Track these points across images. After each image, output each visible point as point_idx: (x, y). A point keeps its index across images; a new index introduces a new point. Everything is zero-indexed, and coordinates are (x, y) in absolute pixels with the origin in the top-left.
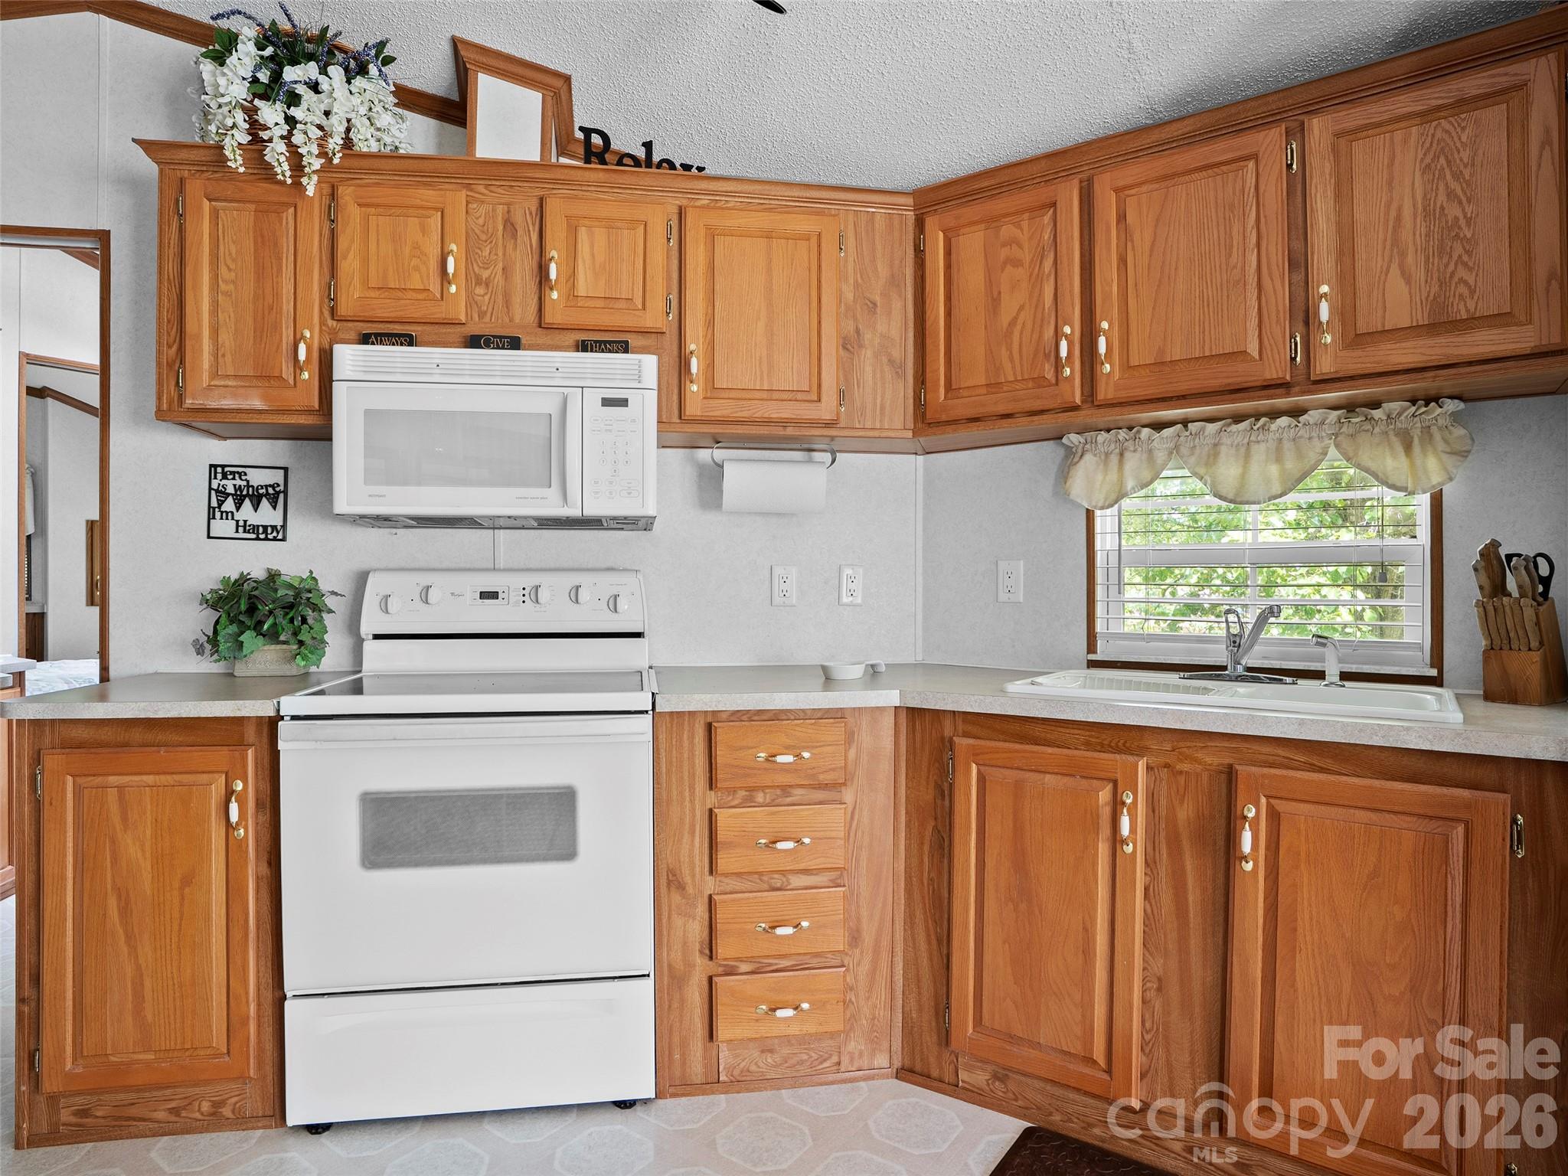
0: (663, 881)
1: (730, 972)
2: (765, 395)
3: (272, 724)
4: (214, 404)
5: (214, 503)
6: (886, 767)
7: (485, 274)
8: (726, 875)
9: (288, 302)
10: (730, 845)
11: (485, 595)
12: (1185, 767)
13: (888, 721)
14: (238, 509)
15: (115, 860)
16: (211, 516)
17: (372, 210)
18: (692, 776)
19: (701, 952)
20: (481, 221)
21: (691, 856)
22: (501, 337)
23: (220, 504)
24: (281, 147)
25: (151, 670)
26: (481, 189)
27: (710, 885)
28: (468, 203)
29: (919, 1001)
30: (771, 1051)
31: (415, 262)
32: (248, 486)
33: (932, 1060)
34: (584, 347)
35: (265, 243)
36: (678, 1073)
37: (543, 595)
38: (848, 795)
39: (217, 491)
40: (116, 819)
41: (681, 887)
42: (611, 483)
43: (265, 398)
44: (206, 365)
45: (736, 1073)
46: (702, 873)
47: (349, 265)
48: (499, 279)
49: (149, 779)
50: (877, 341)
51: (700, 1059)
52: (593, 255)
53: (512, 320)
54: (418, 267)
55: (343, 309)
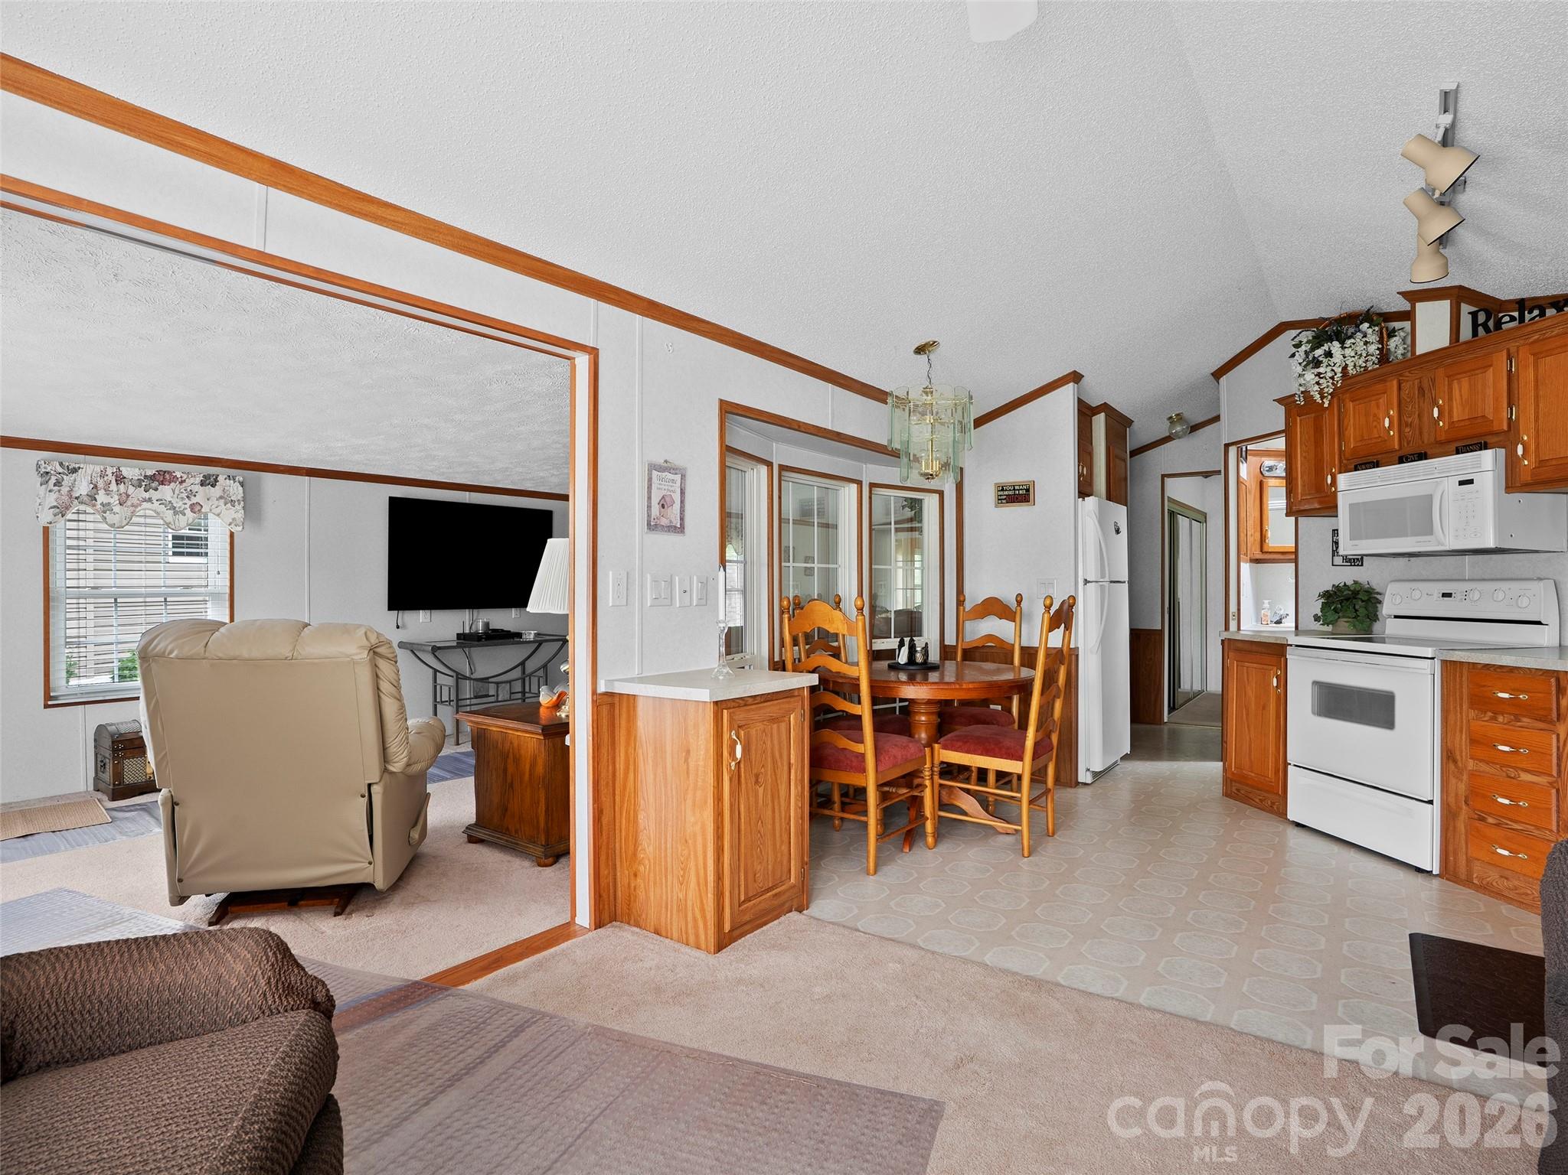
0: (1445, 754)
1: (1481, 819)
3: (1285, 648)
4: (1302, 508)
5: (1335, 549)
7: (1410, 420)
8: (1476, 759)
9: (1327, 456)
10: (1477, 742)
11: (1444, 595)
15: (1245, 693)
16: (1333, 556)
17: (1358, 402)
20: (1407, 392)
21: (1461, 745)
22: (1413, 455)
26: (1407, 374)
27: (1469, 763)
28: (1399, 384)
30: (1506, 878)
31: (1375, 423)
34: (1458, 452)
35: (1318, 430)
36: (1452, 869)
37: (1476, 596)
38: (1561, 729)
39: (1335, 543)
41: (1455, 762)
42: (1465, 530)
43: (1320, 503)
44: (1300, 491)
45: (1483, 882)
46: (1465, 756)
47: (1349, 432)
48: (1416, 421)
49: (1255, 665)
51: (1464, 865)
52: (1461, 396)
53: (1423, 442)
54: (1376, 427)
55: (1347, 455)
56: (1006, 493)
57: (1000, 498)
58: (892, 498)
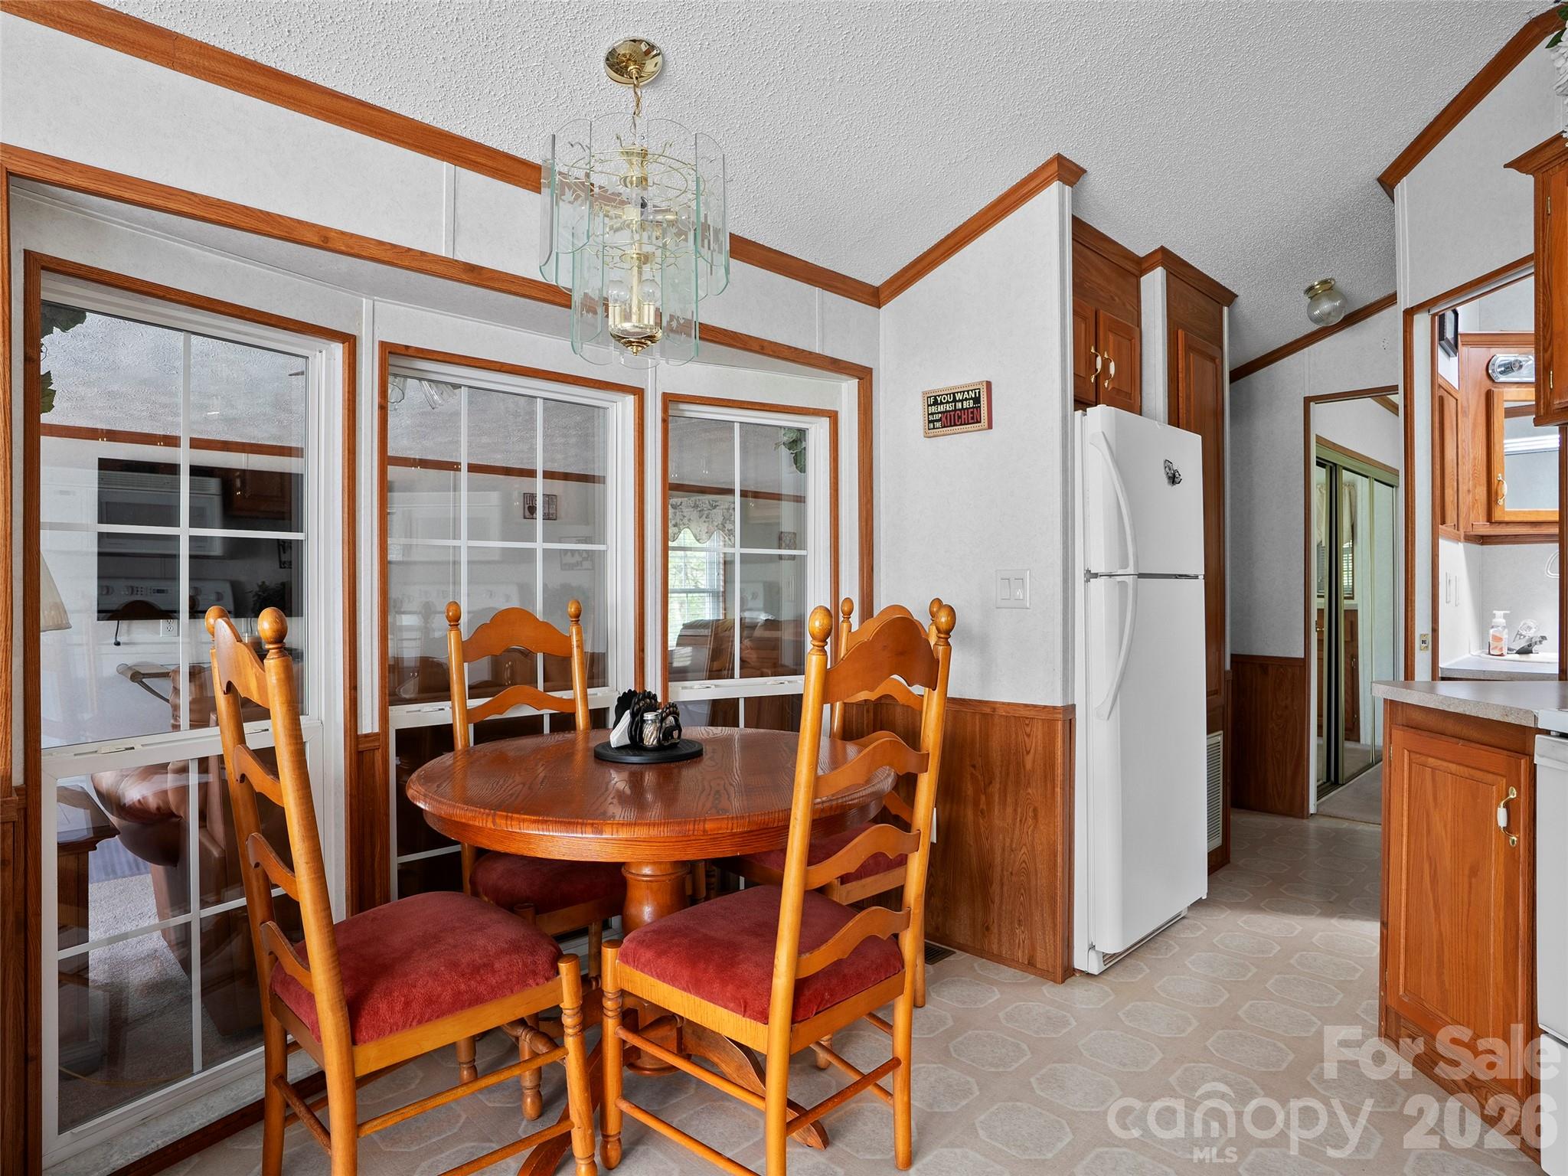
15: (1429, 831)
49: (1453, 767)
56: (941, 408)
57: (931, 418)
58: (737, 426)
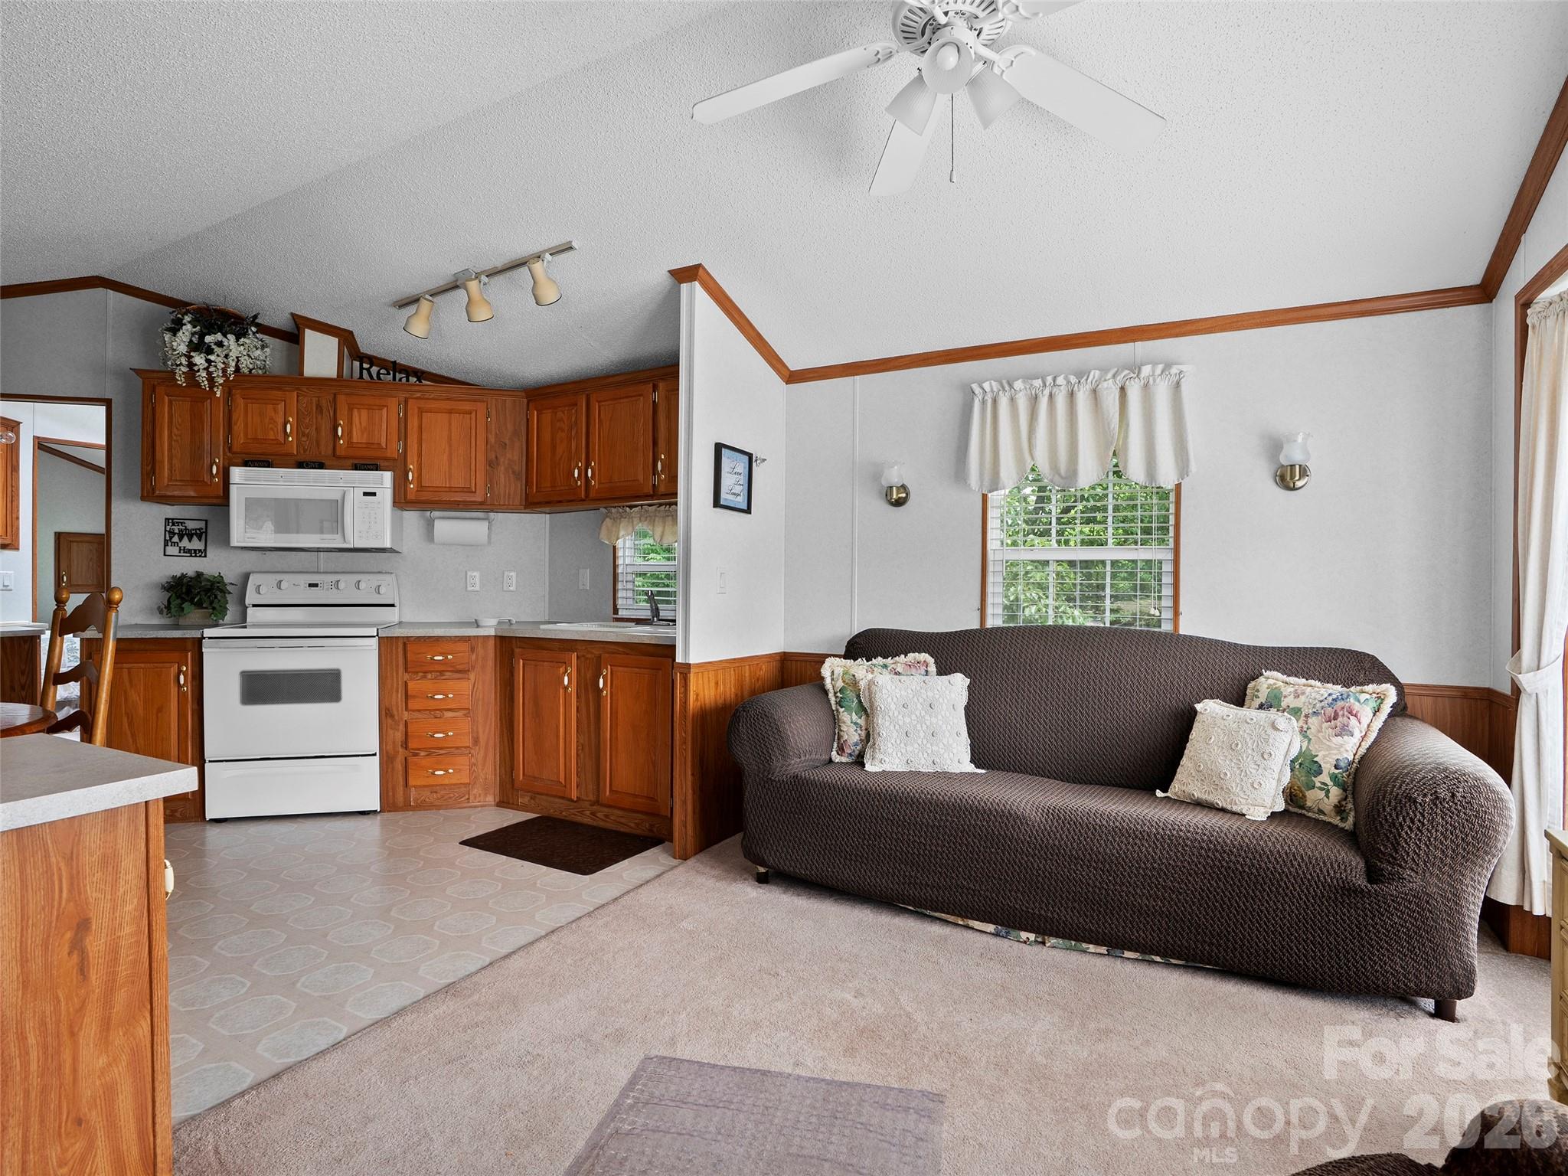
0: (384, 713)
1: (416, 755)
2: (447, 489)
3: (199, 642)
4: (169, 492)
5: (168, 538)
6: (490, 663)
7: (307, 431)
8: (411, 710)
9: (207, 444)
10: (414, 697)
11: (311, 585)
12: (589, 656)
13: (492, 642)
14: (180, 541)
15: (126, 699)
16: (166, 545)
17: (250, 401)
18: (397, 666)
19: (402, 746)
20: (304, 405)
21: (397, 703)
22: (314, 462)
23: (171, 538)
24: (204, 374)
25: (133, 623)
26: (305, 390)
27: (406, 715)
28: (298, 396)
29: (506, 771)
30: (436, 792)
31: (270, 426)
32: (186, 529)
33: (510, 796)
34: (356, 468)
35: (196, 419)
36: (391, 801)
37: (342, 585)
38: (472, 676)
39: (169, 532)
40: (127, 684)
41: (392, 716)
42: (367, 532)
43: (196, 491)
44: (166, 475)
45: (419, 802)
46: (402, 710)
47: (238, 427)
48: (314, 433)
49: (143, 665)
50: (506, 462)
51: (401, 794)
52: (360, 423)
53: (320, 453)
54: (272, 429)
55: (235, 449)
